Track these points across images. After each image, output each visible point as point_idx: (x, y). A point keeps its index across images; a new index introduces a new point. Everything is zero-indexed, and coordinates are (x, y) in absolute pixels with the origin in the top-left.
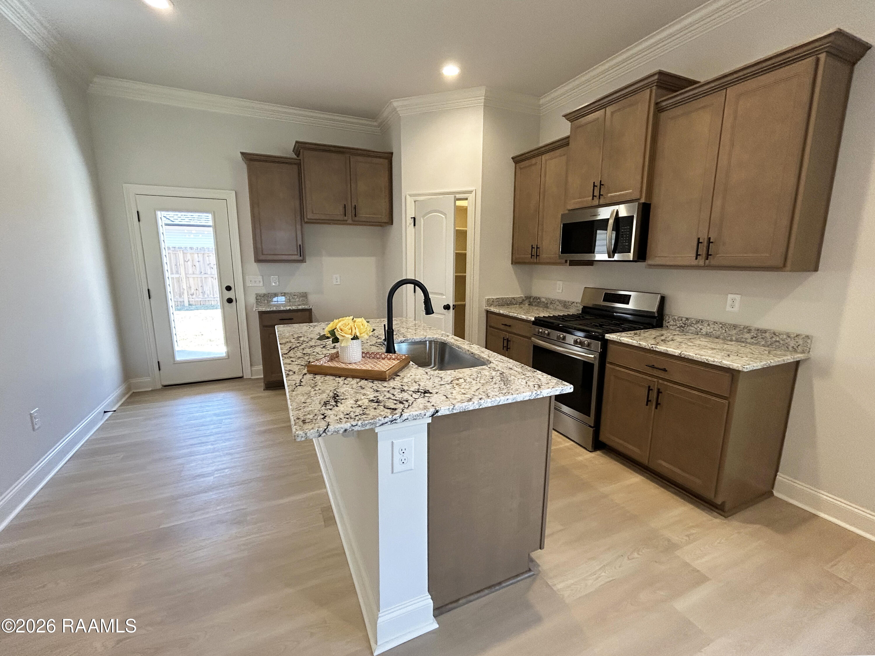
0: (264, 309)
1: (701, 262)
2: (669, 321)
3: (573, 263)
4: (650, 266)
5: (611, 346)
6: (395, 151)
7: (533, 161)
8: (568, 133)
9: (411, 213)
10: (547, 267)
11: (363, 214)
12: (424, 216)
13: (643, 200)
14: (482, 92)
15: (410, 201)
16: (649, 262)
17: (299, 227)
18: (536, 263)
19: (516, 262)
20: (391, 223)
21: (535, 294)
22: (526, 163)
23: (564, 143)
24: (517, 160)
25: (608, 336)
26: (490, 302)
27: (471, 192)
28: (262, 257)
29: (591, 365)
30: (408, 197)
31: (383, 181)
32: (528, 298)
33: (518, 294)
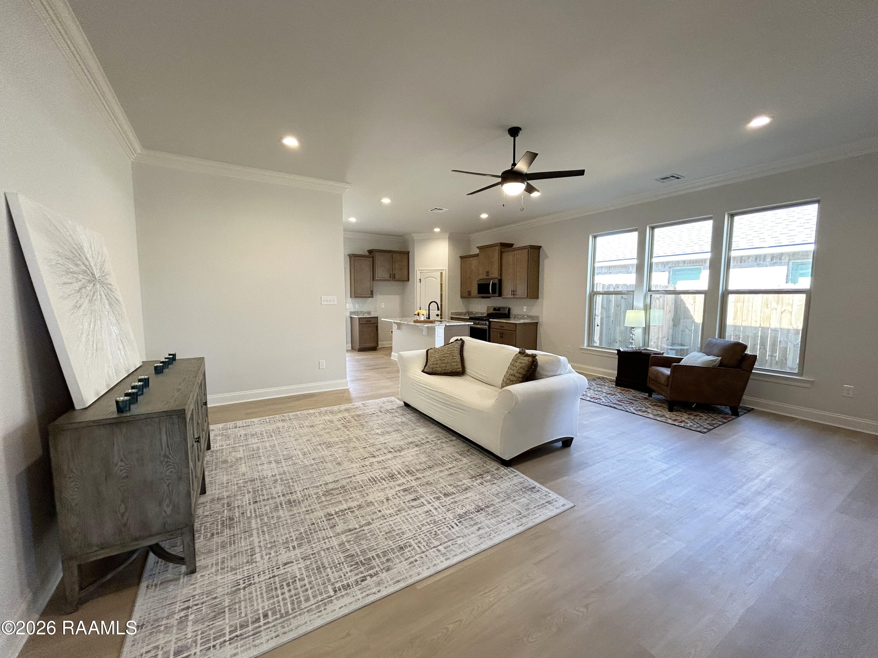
0: (361, 317)
1: (513, 296)
2: (511, 316)
3: (482, 297)
4: (503, 298)
5: (491, 323)
6: (410, 250)
7: (468, 259)
8: (478, 253)
9: (418, 278)
10: (475, 299)
11: (397, 276)
12: (425, 279)
13: (499, 278)
14: (448, 234)
15: (418, 272)
16: (502, 297)
17: (372, 283)
18: (470, 298)
19: (462, 297)
20: (408, 280)
21: (470, 311)
22: (465, 259)
23: (477, 255)
24: (462, 258)
25: (490, 320)
26: (452, 314)
27: (444, 270)
28: (357, 296)
29: (486, 330)
30: (418, 271)
31: (405, 264)
32: (468, 312)
33: (464, 311)
